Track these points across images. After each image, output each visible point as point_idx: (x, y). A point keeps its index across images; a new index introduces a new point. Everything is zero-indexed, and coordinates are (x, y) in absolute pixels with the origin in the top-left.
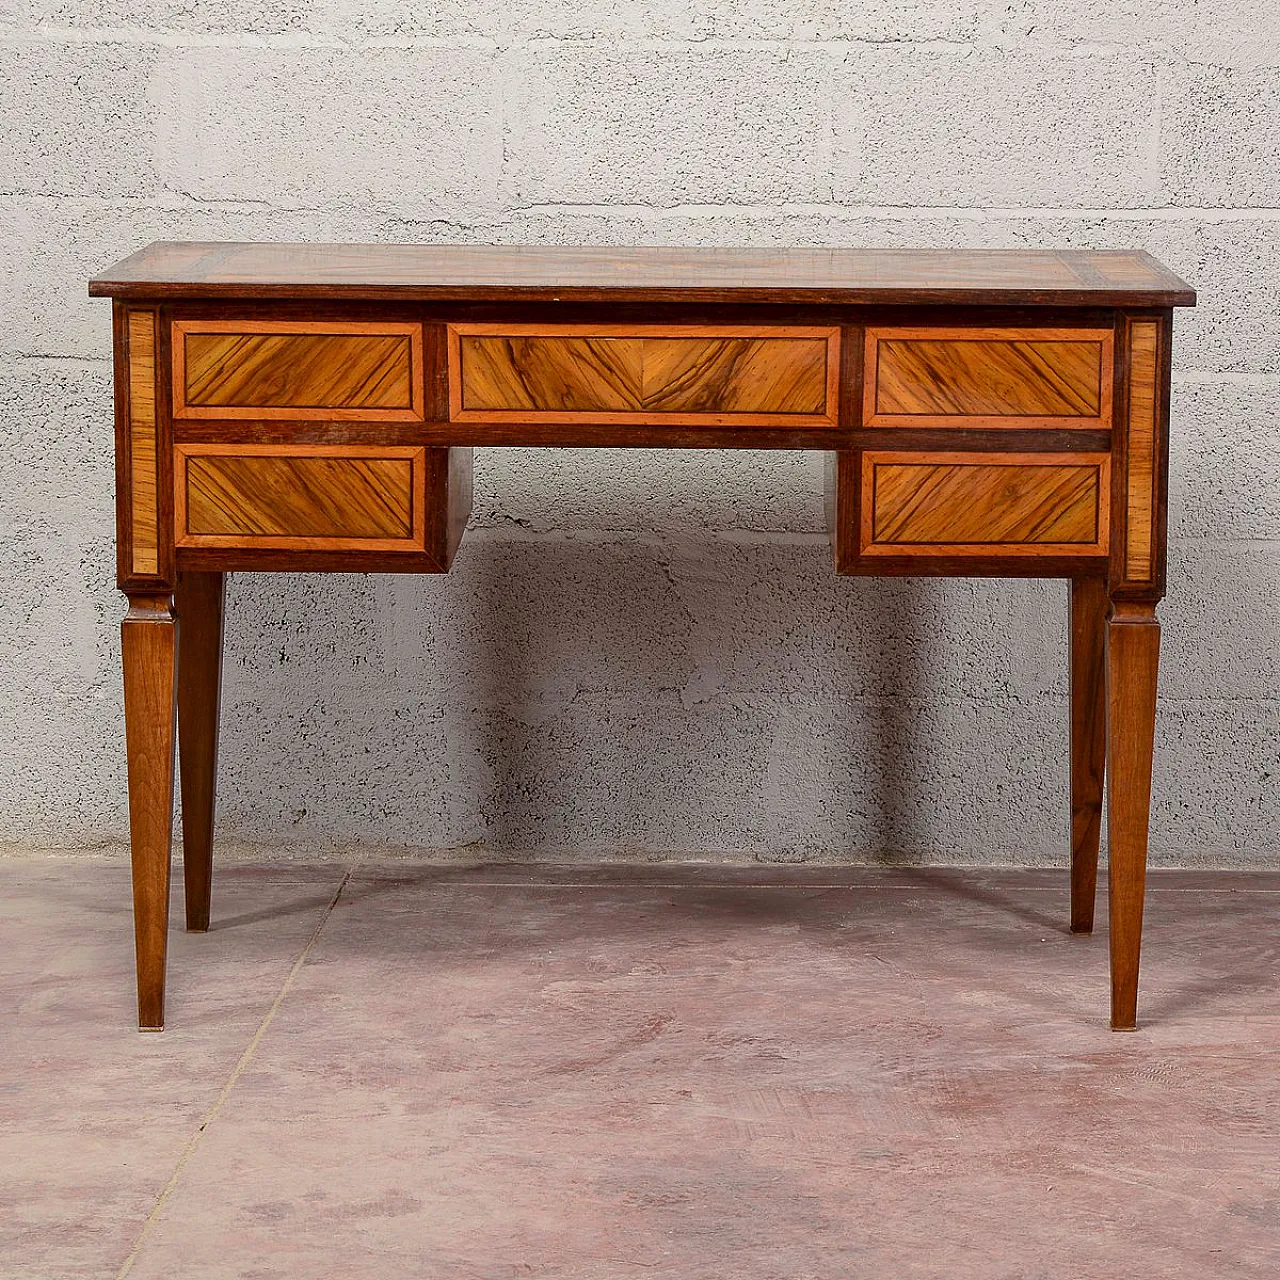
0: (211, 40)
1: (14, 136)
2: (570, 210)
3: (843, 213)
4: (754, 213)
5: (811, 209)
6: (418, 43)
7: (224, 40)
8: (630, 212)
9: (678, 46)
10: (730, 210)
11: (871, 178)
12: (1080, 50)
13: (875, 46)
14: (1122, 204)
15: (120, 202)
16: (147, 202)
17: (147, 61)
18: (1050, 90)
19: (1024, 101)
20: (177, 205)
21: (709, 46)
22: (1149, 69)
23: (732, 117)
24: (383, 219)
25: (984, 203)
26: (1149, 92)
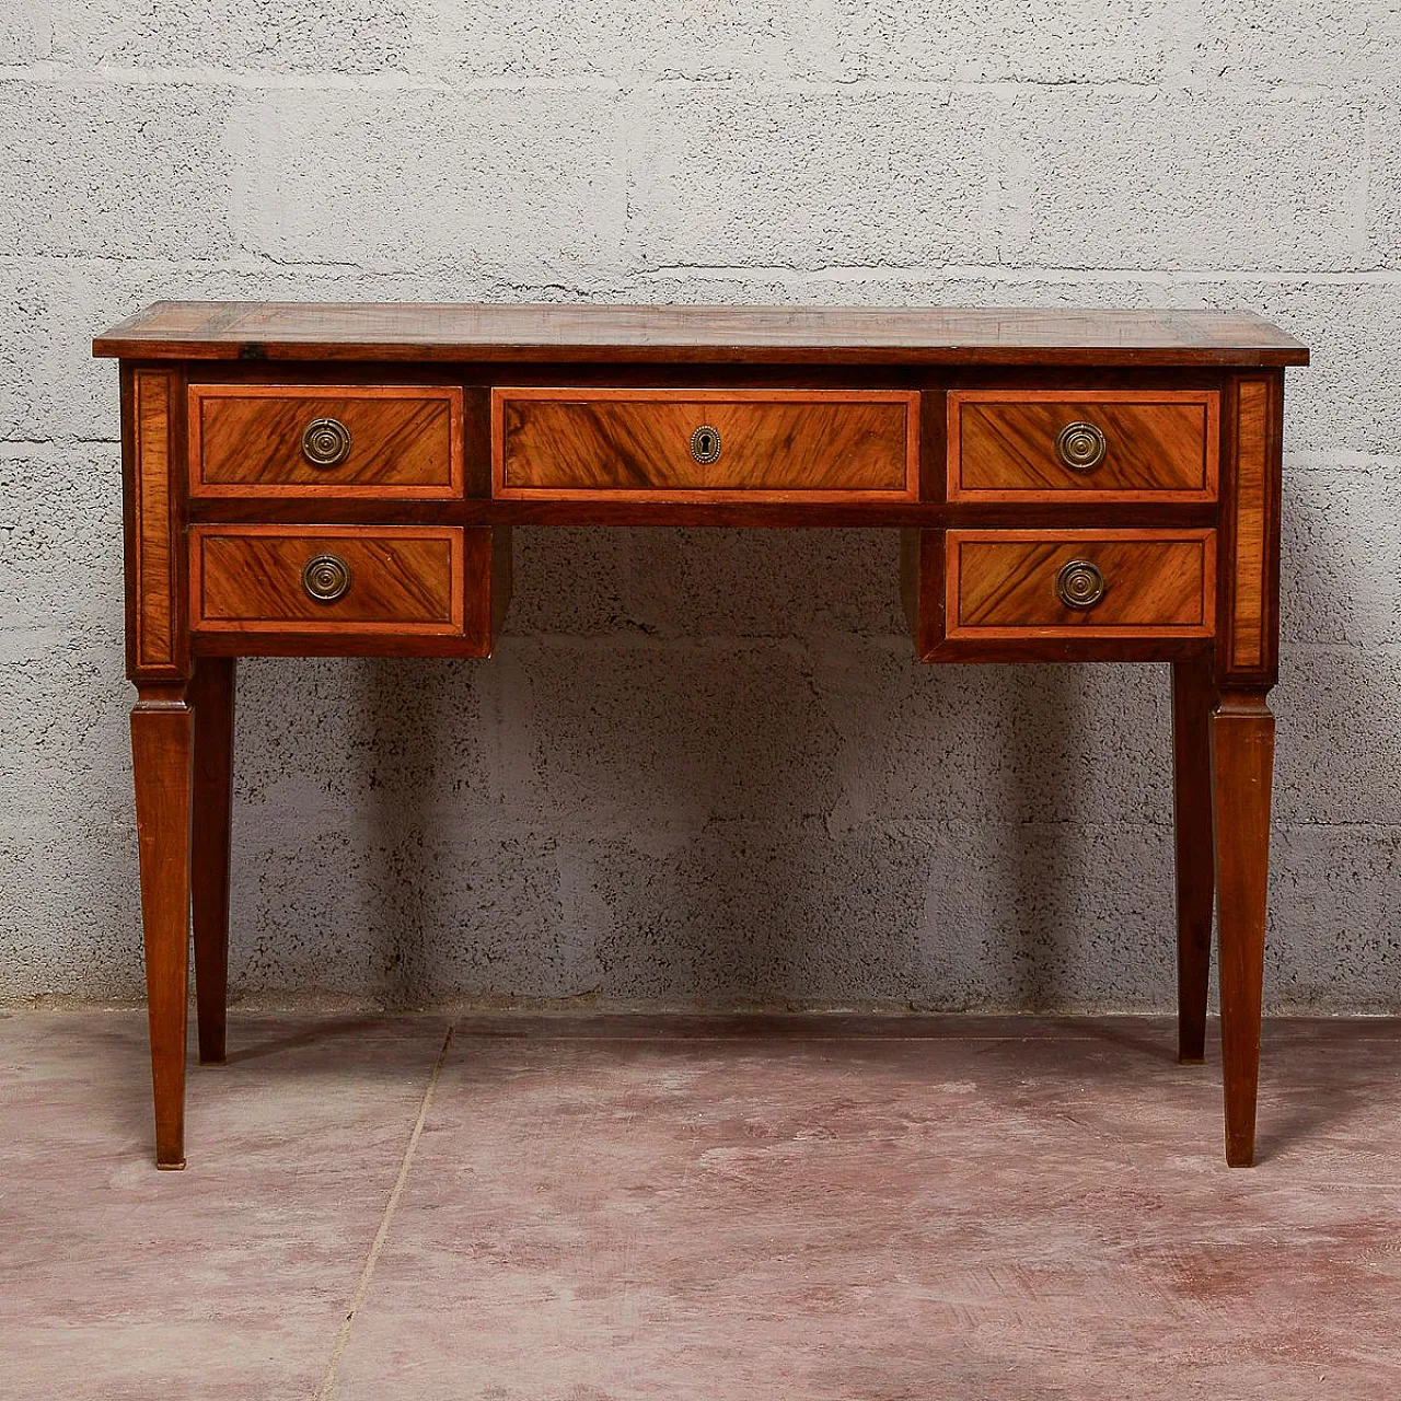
0: (295, 80)
1: (69, 190)
2: (703, 273)
3: (1011, 277)
4: (909, 276)
5: (975, 272)
6: (530, 84)
7: (310, 82)
8: (771, 275)
9: (826, 89)
10: (883, 273)
11: (1042, 237)
12: (1279, 93)
13: (1047, 87)
14: (1326, 266)
15: (190, 265)
16: (222, 264)
17: (222, 105)
18: (1245, 137)
19: (1216, 151)
20: (254, 268)
21: (860, 88)
22: (1356, 113)
23: (886, 168)
24: (490, 283)
25: (1170, 265)
26: (1356, 140)
